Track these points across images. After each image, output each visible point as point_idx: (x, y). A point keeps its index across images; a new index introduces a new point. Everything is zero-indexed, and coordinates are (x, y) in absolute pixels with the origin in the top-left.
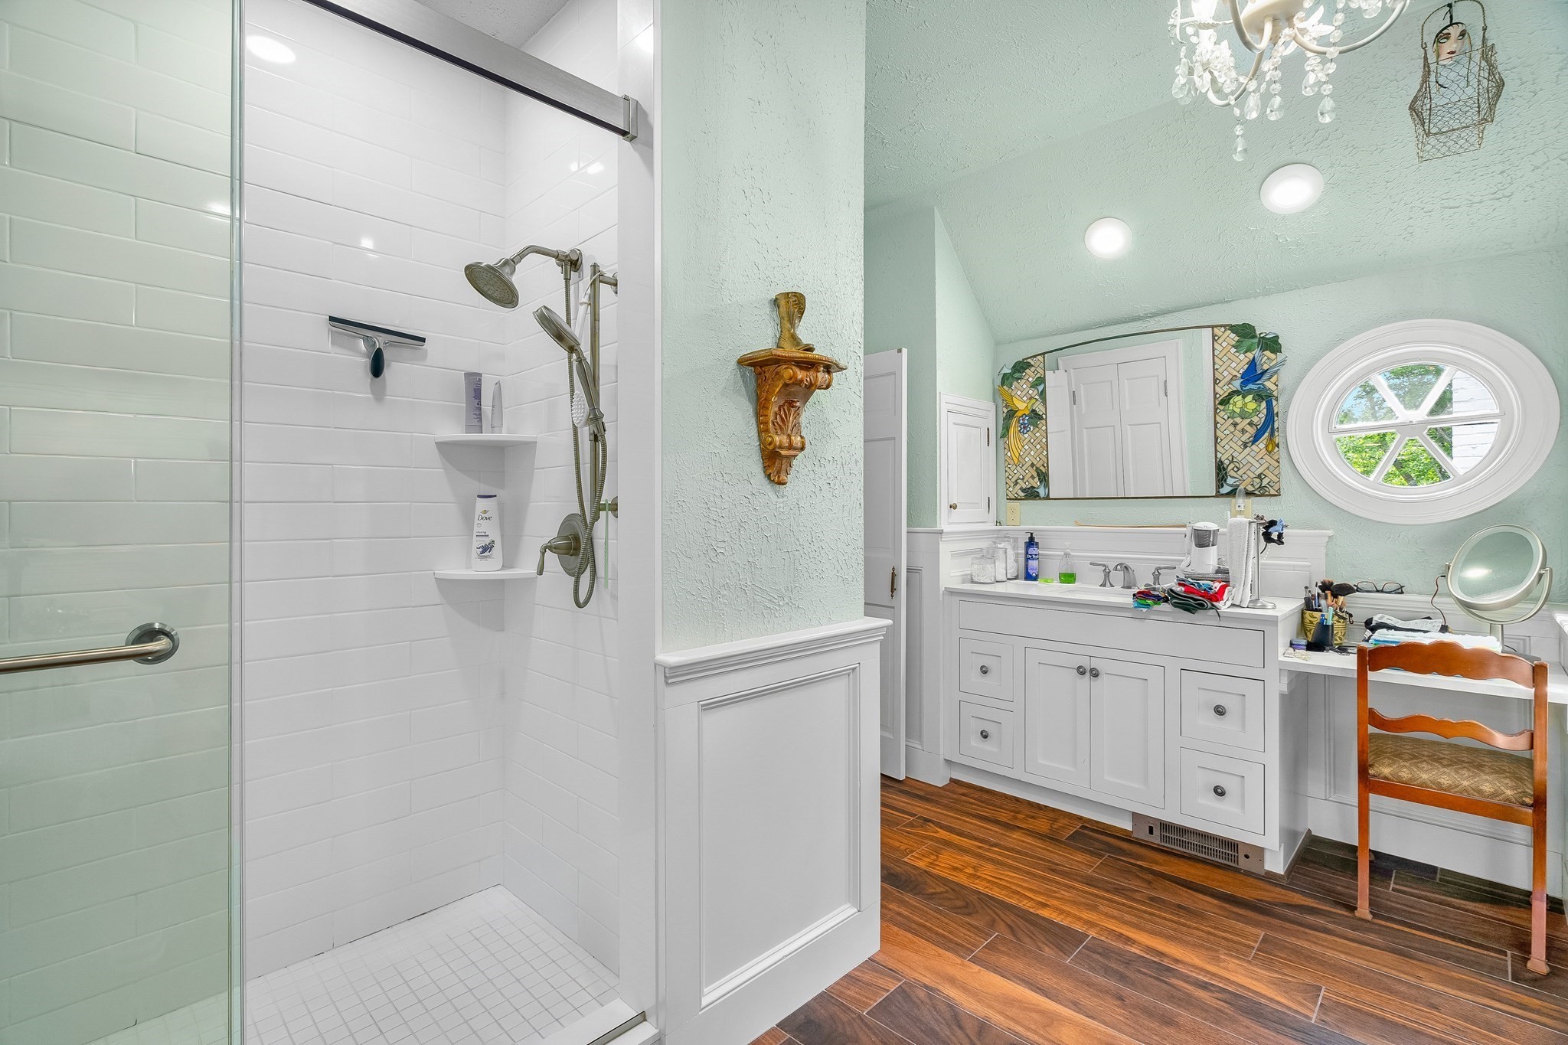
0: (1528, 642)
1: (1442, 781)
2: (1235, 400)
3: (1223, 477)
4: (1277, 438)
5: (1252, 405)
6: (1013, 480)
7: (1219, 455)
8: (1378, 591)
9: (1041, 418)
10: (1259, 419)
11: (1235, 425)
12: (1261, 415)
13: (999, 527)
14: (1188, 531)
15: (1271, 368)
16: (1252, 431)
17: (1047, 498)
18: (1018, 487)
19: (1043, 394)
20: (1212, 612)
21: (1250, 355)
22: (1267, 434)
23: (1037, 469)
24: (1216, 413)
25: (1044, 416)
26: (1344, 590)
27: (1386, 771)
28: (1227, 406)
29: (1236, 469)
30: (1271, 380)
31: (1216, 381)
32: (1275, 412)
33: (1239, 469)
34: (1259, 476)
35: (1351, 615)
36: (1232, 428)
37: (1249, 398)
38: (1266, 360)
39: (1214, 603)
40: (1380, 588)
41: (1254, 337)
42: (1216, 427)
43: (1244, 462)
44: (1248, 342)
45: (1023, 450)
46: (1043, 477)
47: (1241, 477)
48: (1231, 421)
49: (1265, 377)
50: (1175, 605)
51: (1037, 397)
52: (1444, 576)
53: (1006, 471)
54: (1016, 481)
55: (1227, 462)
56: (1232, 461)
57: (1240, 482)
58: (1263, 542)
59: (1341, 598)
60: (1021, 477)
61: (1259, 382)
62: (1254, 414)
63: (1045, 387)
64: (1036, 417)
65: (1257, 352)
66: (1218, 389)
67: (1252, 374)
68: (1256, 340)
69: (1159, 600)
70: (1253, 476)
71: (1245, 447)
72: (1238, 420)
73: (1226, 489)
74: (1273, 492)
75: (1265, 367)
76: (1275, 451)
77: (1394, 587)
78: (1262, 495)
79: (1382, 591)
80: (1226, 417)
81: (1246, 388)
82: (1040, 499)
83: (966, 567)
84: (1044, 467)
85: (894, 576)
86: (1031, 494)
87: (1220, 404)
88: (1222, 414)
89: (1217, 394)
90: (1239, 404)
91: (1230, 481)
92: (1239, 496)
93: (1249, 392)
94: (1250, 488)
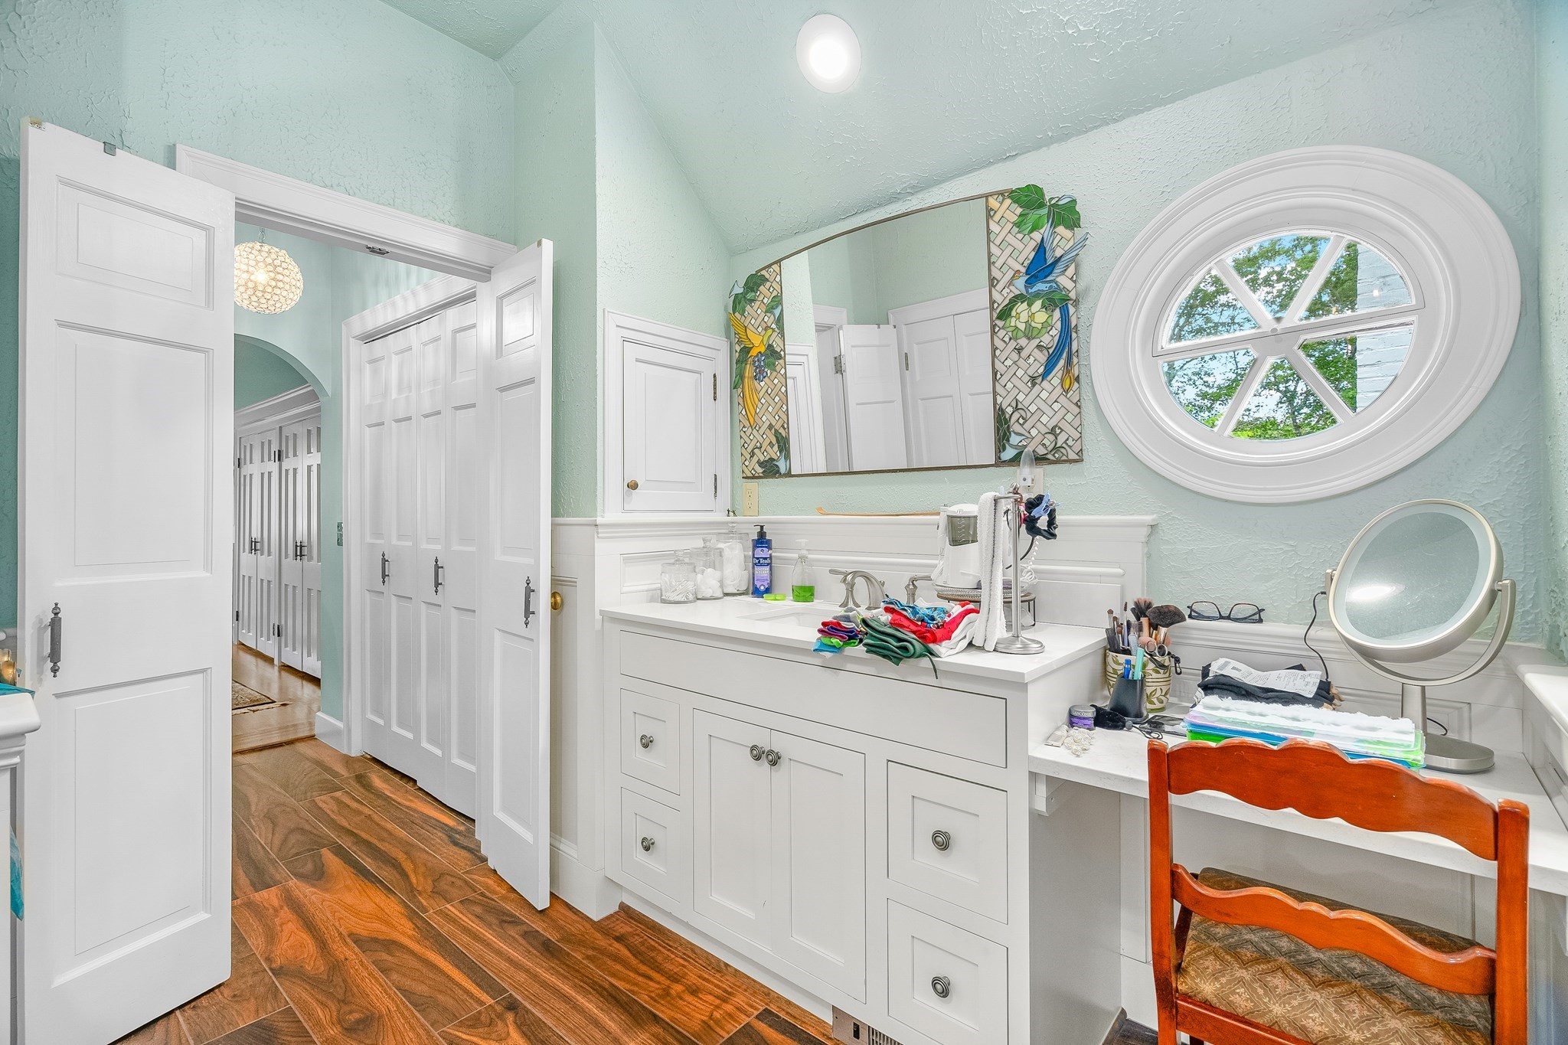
0: (1466, 714)
1: (1309, 1024)
2: (1018, 311)
3: (1005, 434)
4: (1076, 368)
5: (1041, 317)
6: (749, 449)
7: (999, 400)
8: (1222, 617)
9: (780, 357)
10: (1050, 338)
11: (1019, 350)
12: (1054, 332)
13: (732, 518)
14: (942, 520)
15: (1066, 253)
16: (1042, 357)
17: (789, 474)
18: (755, 459)
19: (780, 321)
20: (925, 662)
21: (1037, 236)
22: (1062, 363)
23: (776, 431)
24: (993, 333)
25: (782, 353)
26: (1167, 617)
27: (1208, 989)
28: (1008, 320)
29: (1021, 421)
30: (1067, 273)
31: (993, 282)
32: (1073, 325)
33: (1026, 420)
34: (1052, 431)
35: (1177, 660)
36: (1015, 356)
37: (1038, 304)
38: (1062, 240)
39: (932, 646)
40: (1225, 613)
41: (1041, 205)
42: (994, 356)
43: (1033, 408)
44: (1034, 215)
45: (760, 405)
46: (783, 444)
47: (1031, 435)
48: (1013, 344)
49: (1057, 271)
50: (871, 649)
51: (774, 326)
52: (1325, 593)
53: (741, 437)
54: (752, 451)
55: (1009, 410)
56: (1016, 409)
57: (1028, 441)
58: (1025, 536)
59: (1163, 630)
60: (758, 445)
61: (1048, 279)
62: (1044, 330)
63: (782, 310)
64: (773, 355)
65: (1046, 229)
66: (997, 296)
67: (1041, 266)
68: (1045, 211)
69: (851, 638)
70: (1044, 430)
71: (1034, 384)
72: (1023, 342)
73: (1009, 454)
74: (1072, 456)
75: (1058, 253)
76: (1074, 389)
77: (1250, 611)
78: (1058, 462)
79: (1228, 618)
80: (1007, 339)
81: (1033, 290)
82: (781, 476)
83: (649, 578)
84: (785, 429)
85: (529, 591)
86: (770, 470)
87: (998, 318)
88: (1002, 333)
89: (995, 302)
90: (1024, 317)
91: (1014, 439)
92: (1024, 464)
93: (1037, 295)
94: (1041, 451)
